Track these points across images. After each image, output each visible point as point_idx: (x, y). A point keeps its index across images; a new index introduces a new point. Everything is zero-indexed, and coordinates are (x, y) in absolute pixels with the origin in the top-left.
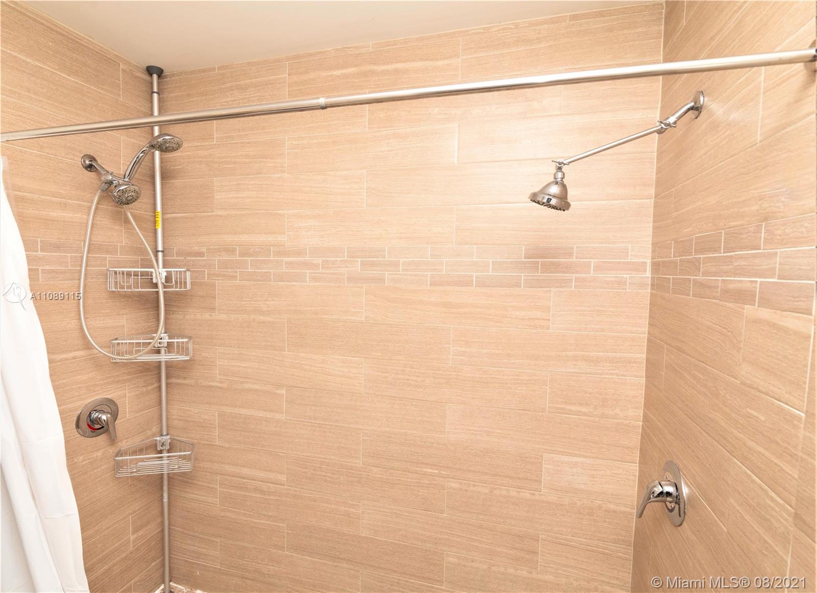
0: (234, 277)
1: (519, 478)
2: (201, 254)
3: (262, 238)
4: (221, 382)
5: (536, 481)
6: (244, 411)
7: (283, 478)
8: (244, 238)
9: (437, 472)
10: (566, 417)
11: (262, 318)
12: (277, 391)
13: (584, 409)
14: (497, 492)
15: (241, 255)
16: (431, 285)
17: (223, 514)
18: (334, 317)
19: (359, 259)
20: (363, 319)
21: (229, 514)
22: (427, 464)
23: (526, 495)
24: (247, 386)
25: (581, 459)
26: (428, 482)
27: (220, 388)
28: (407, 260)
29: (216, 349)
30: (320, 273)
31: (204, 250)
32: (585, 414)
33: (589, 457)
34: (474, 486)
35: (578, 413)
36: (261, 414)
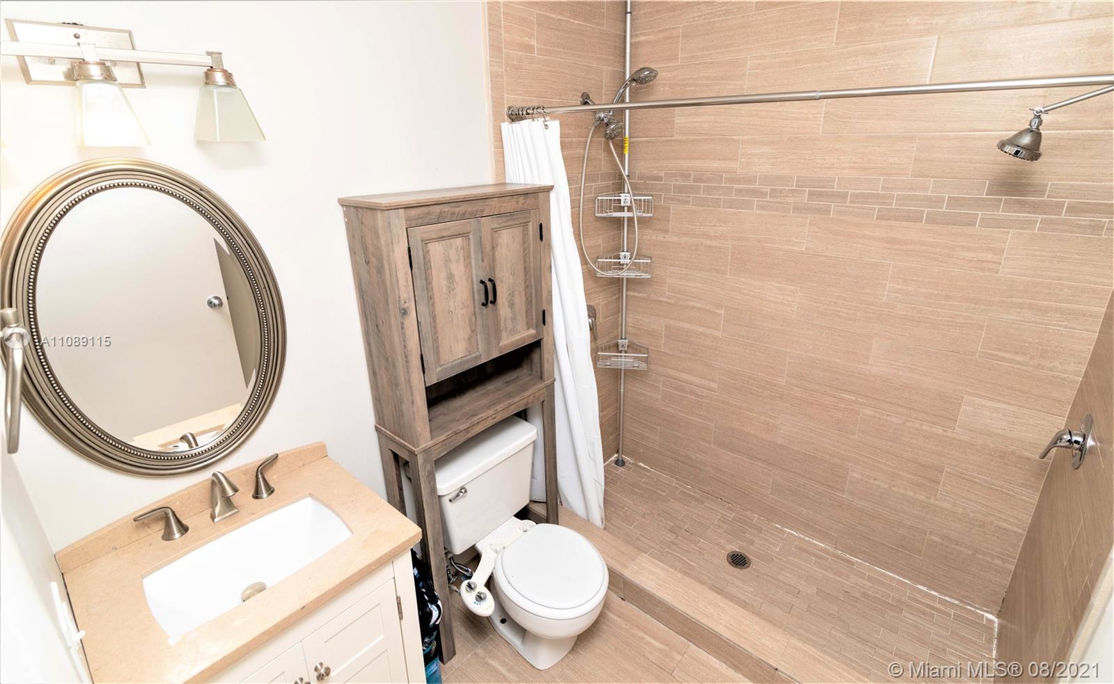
0: (688, 202)
1: (934, 415)
2: (659, 179)
3: (716, 165)
4: (669, 298)
5: (951, 419)
6: (687, 326)
7: (714, 386)
8: (699, 164)
9: (854, 398)
10: (997, 364)
11: (709, 242)
12: (717, 311)
13: (1019, 358)
14: (910, 424)
15: (696, 180)
16: (877, 219)
17: (663, 408)
18: (776, 246)
19: (808, 189)
20: (804, 249)
21: (668, 409)
22: (846, 391)
23: (939, 430)
24: (692, 304)
25: (1003, 406)
26: (843, 406)
27: (669, 303)
28: (857, 191)
29: (667, 269)
30: (767, 202)
31: (662, 174)
32: (1018, 363)
33: (1013, 405)
34: (888, 415)
35: (1011, 361)
36: (701, 329)
